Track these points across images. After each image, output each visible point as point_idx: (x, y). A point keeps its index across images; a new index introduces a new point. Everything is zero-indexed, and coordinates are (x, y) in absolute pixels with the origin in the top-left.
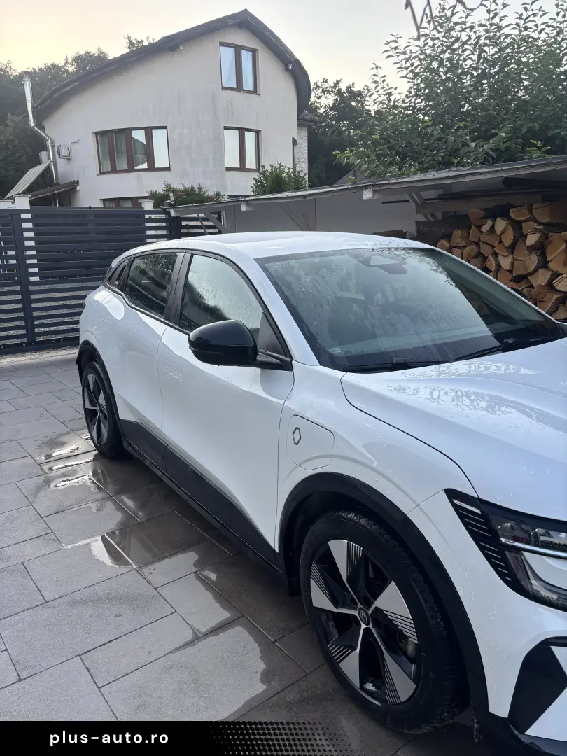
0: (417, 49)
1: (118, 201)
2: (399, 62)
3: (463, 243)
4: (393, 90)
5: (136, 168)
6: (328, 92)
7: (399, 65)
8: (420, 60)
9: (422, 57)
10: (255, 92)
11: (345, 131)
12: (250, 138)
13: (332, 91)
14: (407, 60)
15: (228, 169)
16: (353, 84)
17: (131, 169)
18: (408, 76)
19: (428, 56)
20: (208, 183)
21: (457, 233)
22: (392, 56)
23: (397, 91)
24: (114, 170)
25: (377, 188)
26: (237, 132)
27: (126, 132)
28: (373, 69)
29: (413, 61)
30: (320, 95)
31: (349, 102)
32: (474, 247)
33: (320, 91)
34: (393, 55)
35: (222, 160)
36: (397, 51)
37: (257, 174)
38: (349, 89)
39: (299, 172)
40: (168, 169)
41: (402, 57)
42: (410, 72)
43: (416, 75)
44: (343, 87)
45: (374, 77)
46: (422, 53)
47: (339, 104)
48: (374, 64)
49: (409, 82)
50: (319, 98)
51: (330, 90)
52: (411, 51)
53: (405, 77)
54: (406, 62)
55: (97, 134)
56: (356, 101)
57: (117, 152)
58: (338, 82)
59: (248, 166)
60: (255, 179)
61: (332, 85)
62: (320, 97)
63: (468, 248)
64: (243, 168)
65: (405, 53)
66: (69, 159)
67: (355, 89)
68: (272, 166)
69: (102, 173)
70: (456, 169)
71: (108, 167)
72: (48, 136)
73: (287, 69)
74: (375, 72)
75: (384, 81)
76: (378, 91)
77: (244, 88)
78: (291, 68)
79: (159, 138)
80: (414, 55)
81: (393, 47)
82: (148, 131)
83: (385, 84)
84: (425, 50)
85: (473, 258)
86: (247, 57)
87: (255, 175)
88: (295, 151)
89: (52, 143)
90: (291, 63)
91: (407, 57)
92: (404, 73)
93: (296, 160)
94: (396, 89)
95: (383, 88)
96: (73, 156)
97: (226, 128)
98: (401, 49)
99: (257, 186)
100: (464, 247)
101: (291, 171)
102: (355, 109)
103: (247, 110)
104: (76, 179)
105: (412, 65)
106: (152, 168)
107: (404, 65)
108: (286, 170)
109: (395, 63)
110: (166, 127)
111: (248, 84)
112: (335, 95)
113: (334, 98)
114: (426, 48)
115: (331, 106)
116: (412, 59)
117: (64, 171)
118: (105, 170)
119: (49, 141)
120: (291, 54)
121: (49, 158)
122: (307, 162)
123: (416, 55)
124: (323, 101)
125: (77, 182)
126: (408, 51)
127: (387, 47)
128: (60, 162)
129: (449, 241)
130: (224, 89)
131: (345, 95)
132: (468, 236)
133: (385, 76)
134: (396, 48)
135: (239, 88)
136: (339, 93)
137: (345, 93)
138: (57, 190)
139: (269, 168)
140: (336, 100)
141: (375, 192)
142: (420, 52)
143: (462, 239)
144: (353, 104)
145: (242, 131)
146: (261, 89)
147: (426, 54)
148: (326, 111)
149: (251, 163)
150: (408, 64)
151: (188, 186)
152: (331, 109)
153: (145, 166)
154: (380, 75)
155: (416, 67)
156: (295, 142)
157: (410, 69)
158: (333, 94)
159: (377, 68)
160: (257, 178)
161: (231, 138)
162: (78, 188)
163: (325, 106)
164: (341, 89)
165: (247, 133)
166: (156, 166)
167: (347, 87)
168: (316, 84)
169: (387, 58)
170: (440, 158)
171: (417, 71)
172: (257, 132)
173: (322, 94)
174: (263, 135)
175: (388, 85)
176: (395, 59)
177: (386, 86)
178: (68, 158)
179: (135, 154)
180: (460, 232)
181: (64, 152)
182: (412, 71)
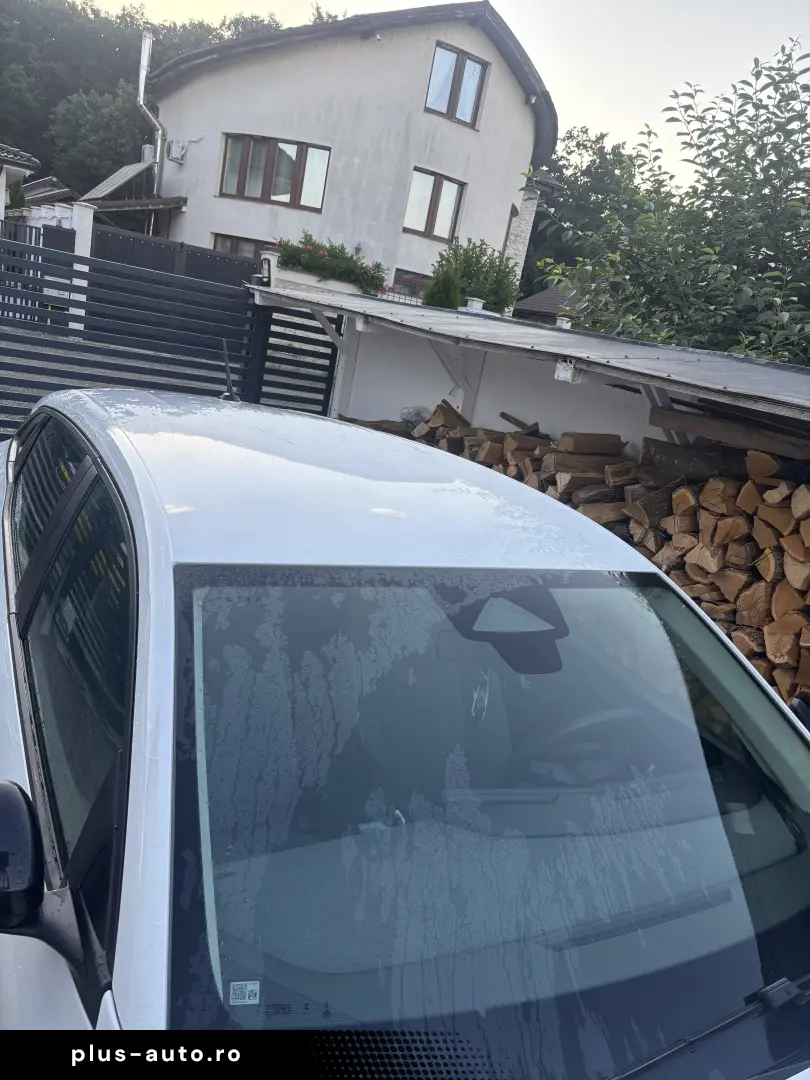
0: (727, 116)
1: (236, 241)
2: (688, 134)
3: (722, 509)
4: (666, 177)
5: (273, 198)
6: (585, 147)
7: (687, 139)
8: (727, 136)
9: (731, 132)
10: (473, 125)
11: (568, 229)
12: (449, 191)
13: (591, 147)
14: (704, 132)
15: (406, 230)
16: (624, 143)
17: (265, 199)
18: (697, 160)
19: (739, 132)
20: (372, 244)
21: (716, 487)
22: (677, 120)
23: (674, 182)
24: (240, 195)
25: (584, 367)
26: (433, 178)
27: (270, 143)
28: (642, 133)
29: (713, 136)
30: (573, 149)
31: (611, 167)
32: (741, 521)
33: (574, 143)
34: (681, 118)
35: (402, 215)
36: (690, 112)
37: (446, 247)
38: (616, 149)
39: (508, 259)
40: (318, 211)
41: (696, 125)
42: (704, 154)
43: (714, 162)
44: (608, 145)
45: (640, 148)
46: (733, 125)
47: (596, 168)
48: (647, 126)
49: (697, 171)
50: (569, 154)
51: (589, 145)
52: (714, 117)
53: (693, 162)
54: (700, 137)
55: (228, 136)
56: (622, 169)
57: (251, 167)
58: (602, 136)
59: (437, 232)
60: (441, 255)
61: (594, 139)
62: (572, 152)
63: (729, 520)
64: (428, 233)
65: (701, 119)
66: (181, 164)
67: (623, 152)
68: (470, 240)
69: (222, 195)
70: (742, 356)
71: (233, 189)
72: (160, 125)
73: (527, 101)
74: (644, 139)
75: (656, 158)
76: (642, 173)
77: (459, 115)
78: (533, 101)
79: (316, 162)
80: (717, 125)
81: (682, 107)
82: (303, 148)
83: (658, 163)
84: (738, 122)
85: (735, 541)
86: (472, 71)
87: (443, 248)
88: (514, 224)
89: (164, 135)
90: (535, 94)
91: (705, 126)
92: (692, 153)
93: (512, 237)
94: (672, 177)
95: (651, 170)
96: (188, 160)
97: (416, 169)
98: (698, 112)
99: (441, 266)
100: (723, 516)
101: (496, 254)
102: (618, 181)
103: (454, 149)
104: (184, 196)
105: (711, 142)
106: (295, 204)
107: (695, 141)
108: (489, 252)
109: (679, 134)
110: (329, 149)
111: (465, 112)
112: (594, 153)
113: (591, 158)
114: (741, 118)
115: (584, 168)
116: (712, 133)
117: (171, 180)
118: (228, 192)
119: (160, 132)
120: (539, 81)
121: (155, 156)
122: (527, 243)
123: (723, 126)
124: (574, 159)
125: (185, 201)
126: (709, 117)
127: (673, 103)
128: (169, 166)
129: (697, 494)
130: (428, 110)
131: (608, 157)
132: (735, 497)
133: (660, 150)
134: (688, 108)
135: (450, 114)
136: (601, 152)
137: (610, 154)
138: (153, 205)
139: (464, 243)
140: (593, 162)
141: (577, 371)
142: (728, 123)
143: (724, 500)
144: (617, 172)
145: (439, 179)
146: (481, 123)
147: (738, 128)
148: (575, 174)
149: (442, 228)
150: (704, 139)
151: (337, 243)
152: (584, 173)
153: (286, 198)
154: (653, 147)
155: (715, 149)
156: (514, 212)
157: (705, 149)
158: (591, 152)
159: (649, 133)
160: (444, 253)
161: (422, 186)
162: (184, 209)
163: (576, 167)
164: (604, 148)
165: (446, 183)
166: (302, 203)
167: (614, 147)
168: (570, 132)
169: (668, 121)
170: (719, 320)
171: (717, 154)
172: (462, 185)
173: (576, 149)
174: (469, 192)
175: (660, 167)
176: (680, 127)
177: (656, 168)
178: (180, 162)
179: (277, 175)
180: (721, 486)
181: (176, 152)
182: (708, 154)
